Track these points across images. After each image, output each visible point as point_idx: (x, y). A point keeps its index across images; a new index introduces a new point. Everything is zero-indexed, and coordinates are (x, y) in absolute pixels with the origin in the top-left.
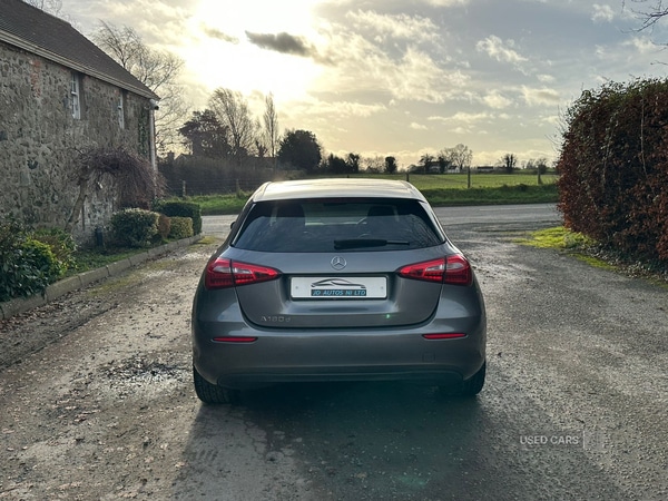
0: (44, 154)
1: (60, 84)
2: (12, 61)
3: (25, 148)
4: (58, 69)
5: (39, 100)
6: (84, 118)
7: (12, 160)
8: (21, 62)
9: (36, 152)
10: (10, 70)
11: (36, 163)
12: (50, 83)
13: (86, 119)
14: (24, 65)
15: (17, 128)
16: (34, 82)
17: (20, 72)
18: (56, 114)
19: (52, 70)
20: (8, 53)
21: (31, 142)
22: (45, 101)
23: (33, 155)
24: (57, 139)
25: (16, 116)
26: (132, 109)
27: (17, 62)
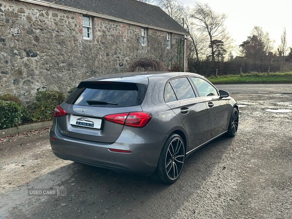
0: (126, 61)
1: (136, 33)
2: (112, 26)
3: (118, 59)
4: (135, 27)
5: (125, 40)
6: (148, 46)
7: (111, 63)
8: (117, 26)
9: (123, 60)
10: (112, 30)
11: (123, 64)
12: (131, 33)
13: (149, 46)
14: (118, 27)
15: (114, 51)
16: (123, 33)
17: (116, 30)
18: (133, 45)
19: (131, 28)
20: (111, 23)
21: (120, 56)
22: (128, 40)
23: (121, 61)
24: (133, 55)
25: (114, 47)
26: (175, 40)
27: (115, 26)
